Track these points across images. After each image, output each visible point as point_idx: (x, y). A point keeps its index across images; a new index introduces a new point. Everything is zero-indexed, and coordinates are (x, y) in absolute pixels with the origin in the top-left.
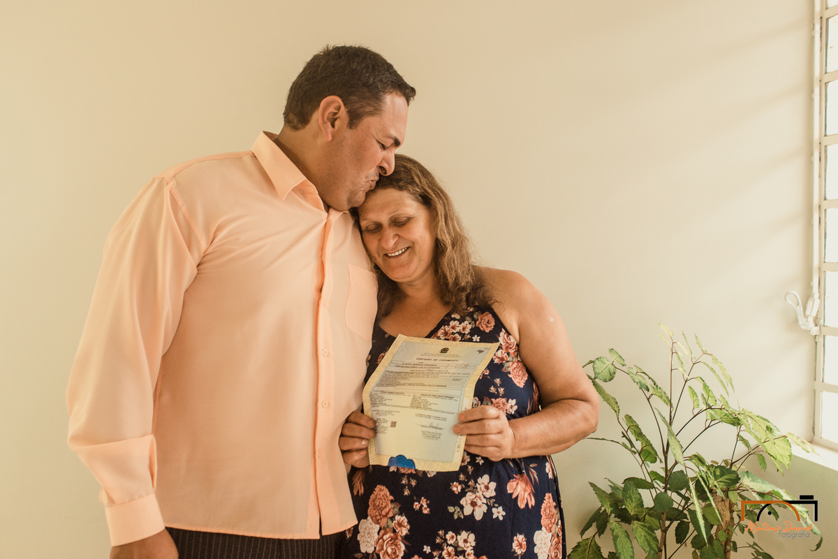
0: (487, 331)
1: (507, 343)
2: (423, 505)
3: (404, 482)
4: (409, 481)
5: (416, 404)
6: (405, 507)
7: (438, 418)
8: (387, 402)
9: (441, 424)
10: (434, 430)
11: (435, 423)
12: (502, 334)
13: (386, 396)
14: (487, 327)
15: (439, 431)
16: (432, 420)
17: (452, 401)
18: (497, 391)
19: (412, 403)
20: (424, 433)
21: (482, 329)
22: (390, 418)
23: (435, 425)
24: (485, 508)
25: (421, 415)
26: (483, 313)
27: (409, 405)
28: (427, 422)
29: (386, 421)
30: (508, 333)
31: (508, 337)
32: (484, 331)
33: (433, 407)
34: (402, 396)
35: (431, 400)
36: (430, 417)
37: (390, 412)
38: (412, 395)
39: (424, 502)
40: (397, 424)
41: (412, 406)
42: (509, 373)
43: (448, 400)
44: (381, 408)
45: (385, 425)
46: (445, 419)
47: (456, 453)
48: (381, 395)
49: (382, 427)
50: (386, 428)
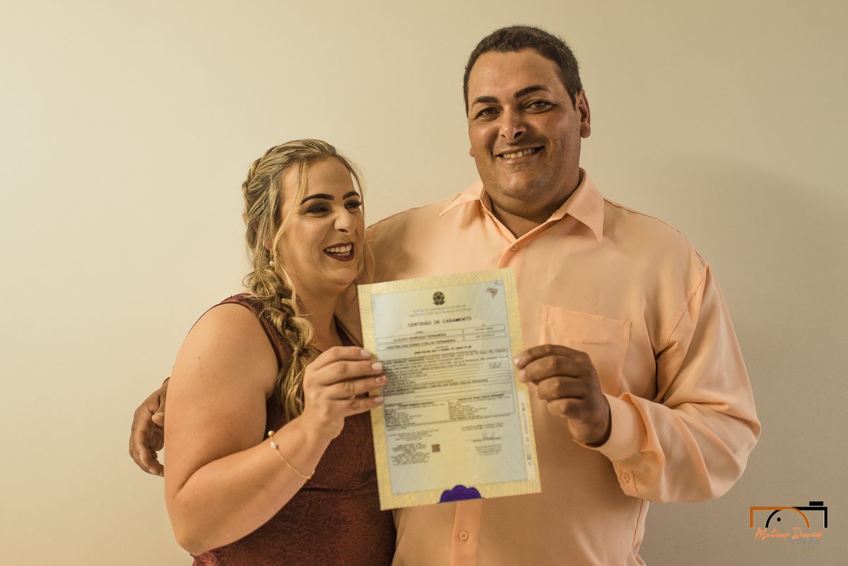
5: (456, 414)
7: (492, 426)
8: (416, 420)
9: (497, 432)
10: (490, 443)
11: (489, 432)
13: (410, 412)
15: (497, 442)
16: (484, 430)
17: (503, 400)
19: (451, 414)
20: (478, 449)
22: (428, 442)
23: (489, 435)
25: (469, 428)
27: (448, 418)
28: (477, 434)
29: (424, 446)
33: (481, 413)
34: (431, 407)
35: (475, 404)
36: (480, 427)
37: (425, 433)
38: (446, 404)
40: (441, 447)
41: (452, 419)
43: (497, 400)
44: (410, 430)
45: (423, 451)
46: (500, 425)
47: (528, 466)
48: (401, 411)
49: (419, 455)
50: (425, 455)
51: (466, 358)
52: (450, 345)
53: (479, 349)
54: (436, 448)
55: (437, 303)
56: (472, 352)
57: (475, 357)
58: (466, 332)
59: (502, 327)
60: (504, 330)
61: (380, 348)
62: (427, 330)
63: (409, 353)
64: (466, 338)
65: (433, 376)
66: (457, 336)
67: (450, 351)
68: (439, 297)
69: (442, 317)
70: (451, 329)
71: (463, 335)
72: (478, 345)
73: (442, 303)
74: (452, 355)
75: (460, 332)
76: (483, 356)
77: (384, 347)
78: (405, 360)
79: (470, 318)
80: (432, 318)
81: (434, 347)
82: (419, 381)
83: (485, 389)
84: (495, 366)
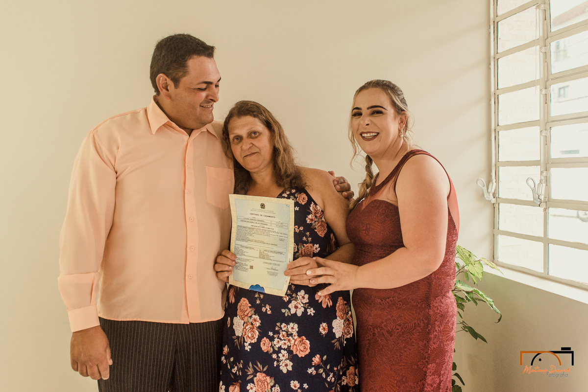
0: (303, 204)
1: (315, 210)
2: (267, 309)
3: (256, 296)
4: (259, 295)
5: (262, 256)
6: (258, 310)
7: (275, 264)
8: (245, 254)
9: (277, 268)
10: (274, 271)
11: (274, 267)
12: (312, 205)
13: (245, 250)
14: (303, 201)
15: (276, 271)
16: (272, 266)
17: (282, 255)
18: (307, 239)
19: (260, 255)
20: (268, 272)
21: (300, 203)
22: (249, 264)
23: (274, 268)
24: (303, 309)
25: (266, 263)
26: (300, 193)
27: (258, 256)
28: (269, 266)
29: (247, 265)
30: (316, 204)
31: (315, 206)
32: (301, 204)
33: (272, 258)
34: (253, 250)
35: (270, 254)
36: (271, 264)
37: (248, 260)
38: (259, 250)
39: (268, 307)
40: (254, 267)
41: (260, 258)
42: (316, 229)
43: (279, 255)
44: (243, 257)
45: (246, 267)
46: (279, 265)
47: (285, 285)
48: (241, 248)
49: (244, 268)
50: (247, 269)
51: (271, 233)
52: (266, 226)
53: (276, 231)
54: (252, 267)
55: (262, 208)
56: (274, 232)
57: (274, 234)
58: (272, 222)
59: (287, 225)
60: (287, 226)
61: (238, 220)
62: (257, 217)
63: (249, 225)
64: (272, 225)
65: (256, 237)
66: (269, 223)
67: (265, 229)
68: (263, 206)
69: (263, 214)
70: (267, 220)
71: (271, 224)
72: (276, 229)
73: (264, 208)
74: (266, 230)
75: (270, 222)
76: (277, 234)
77: (240, 220)
78: (247, 227)
79: (275, 217)
80: (259, 213)
81: (259, 225)
82: (251, 238)
83: (276, 249)
84: (281, 240)
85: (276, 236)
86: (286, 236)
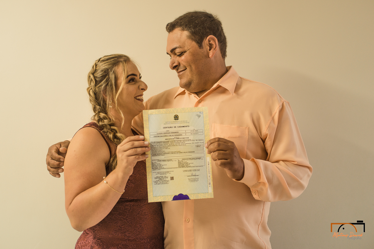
5: (181, 165)
7: (195, 170)
8: (164, 167)
9: (197, 173)
10: (194, 177)
11: (194, 173)
13: (162, 163)
15: (197, 177)
17: (201, 160)
19: (179, 165)
20: (189, 179)
22: (169, 176)
25: (186, 171)
27: (178, 166)
28: (189, 173)
29: (167, 177)
33: (191, 165)
34: (171, 162)
35: (189, 161)
36: (191, 171)
37: (168, 172)
38: (177, 160)
40: (174, 178)
41: (179, 167)
43: (198, 160)
44: (162, 170)
45: (167, 179)
46: (199, 170)
47: (209, 187)
48: (159, 163)
49: (165, 181)
50: (168, 181)
51: (186, 142)
52: (180, 137)
53: (192, 139)
54: (172, 178)
55: (175, 119)
56: (189, 140)
57: (190, 142)
58: (187, 131)
59: (202, 131)
61: (151, 136)
62: (171, 130)
63: (163, 139)
64: (187, 134)
65: (172, 149)
66: (183, 133)
67: (180, 139)
68: (176, 117)
69: (177, 125)
70: (181, 130)
71: (186, 133)
72: (191, 137)
73: (178, 119)
74: (181, 141)
75: (184, 132)
76: (193, 142)
77: (153, 136)
78: (161, 142)
79: (189, 126)
80: (173, 125)
81: (173, 137)
82: (167, 151)
83: (194, 155)
84: (198, 146)
85: (192, 144)
86: (202, 141)
